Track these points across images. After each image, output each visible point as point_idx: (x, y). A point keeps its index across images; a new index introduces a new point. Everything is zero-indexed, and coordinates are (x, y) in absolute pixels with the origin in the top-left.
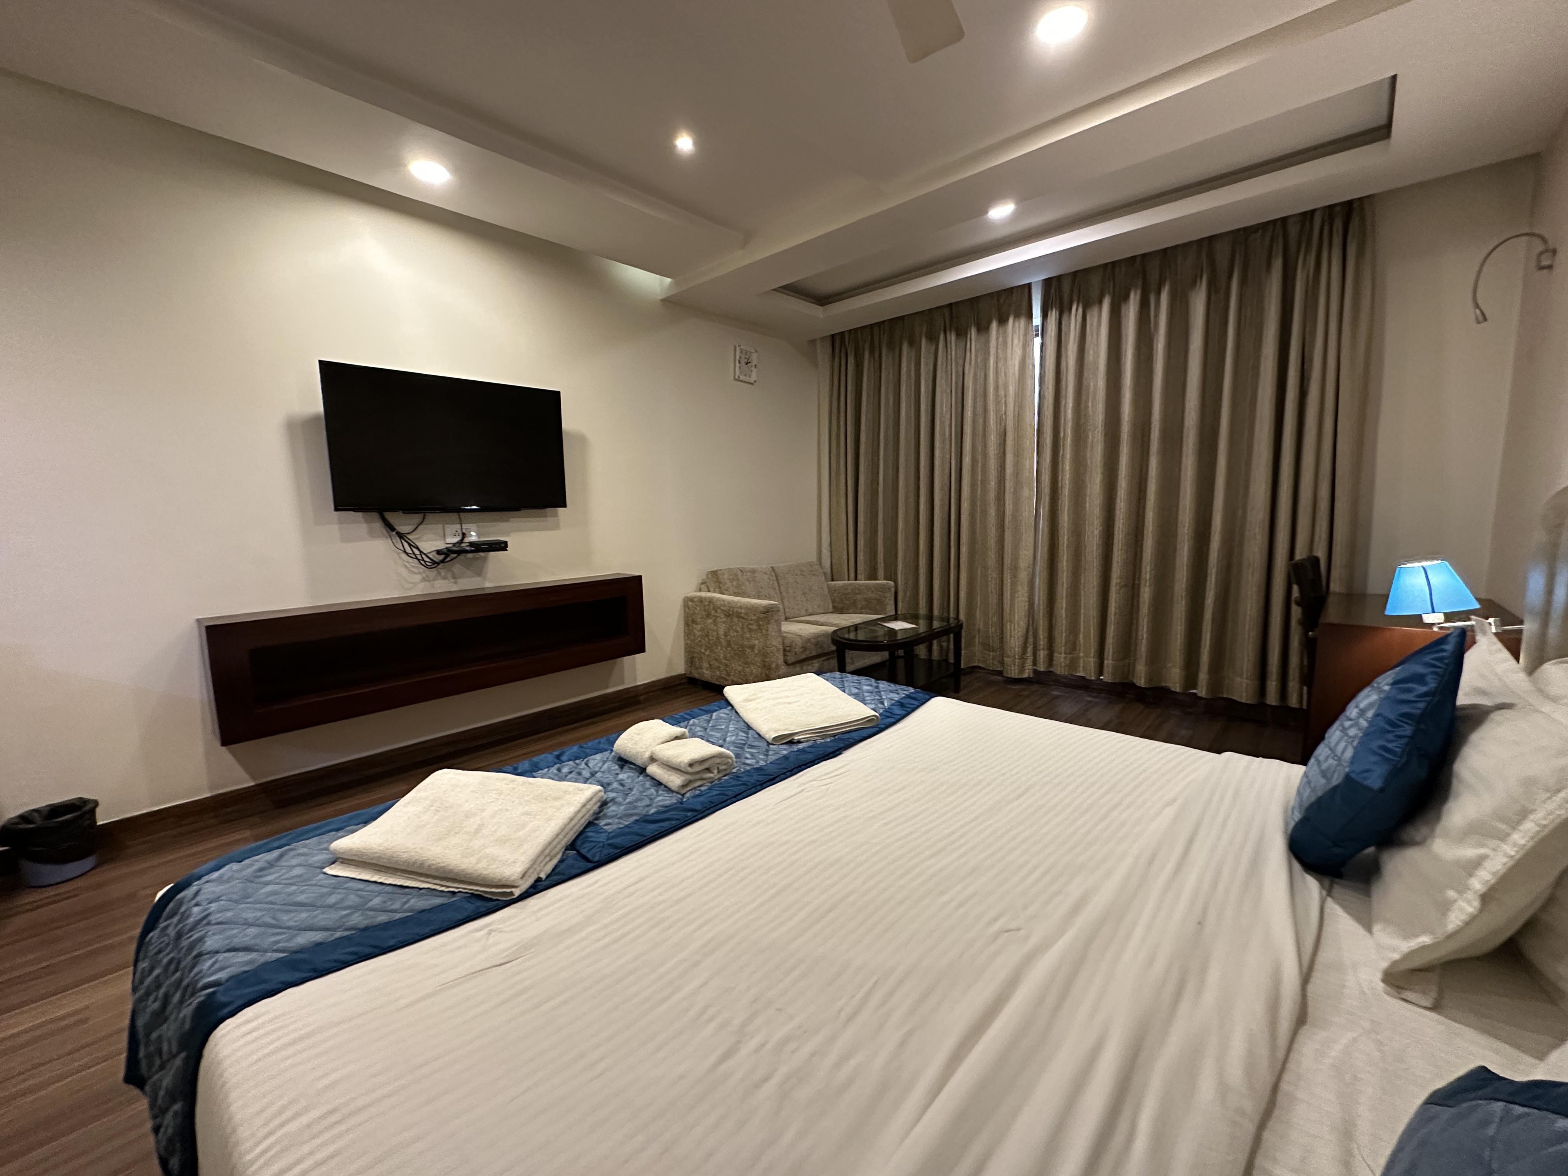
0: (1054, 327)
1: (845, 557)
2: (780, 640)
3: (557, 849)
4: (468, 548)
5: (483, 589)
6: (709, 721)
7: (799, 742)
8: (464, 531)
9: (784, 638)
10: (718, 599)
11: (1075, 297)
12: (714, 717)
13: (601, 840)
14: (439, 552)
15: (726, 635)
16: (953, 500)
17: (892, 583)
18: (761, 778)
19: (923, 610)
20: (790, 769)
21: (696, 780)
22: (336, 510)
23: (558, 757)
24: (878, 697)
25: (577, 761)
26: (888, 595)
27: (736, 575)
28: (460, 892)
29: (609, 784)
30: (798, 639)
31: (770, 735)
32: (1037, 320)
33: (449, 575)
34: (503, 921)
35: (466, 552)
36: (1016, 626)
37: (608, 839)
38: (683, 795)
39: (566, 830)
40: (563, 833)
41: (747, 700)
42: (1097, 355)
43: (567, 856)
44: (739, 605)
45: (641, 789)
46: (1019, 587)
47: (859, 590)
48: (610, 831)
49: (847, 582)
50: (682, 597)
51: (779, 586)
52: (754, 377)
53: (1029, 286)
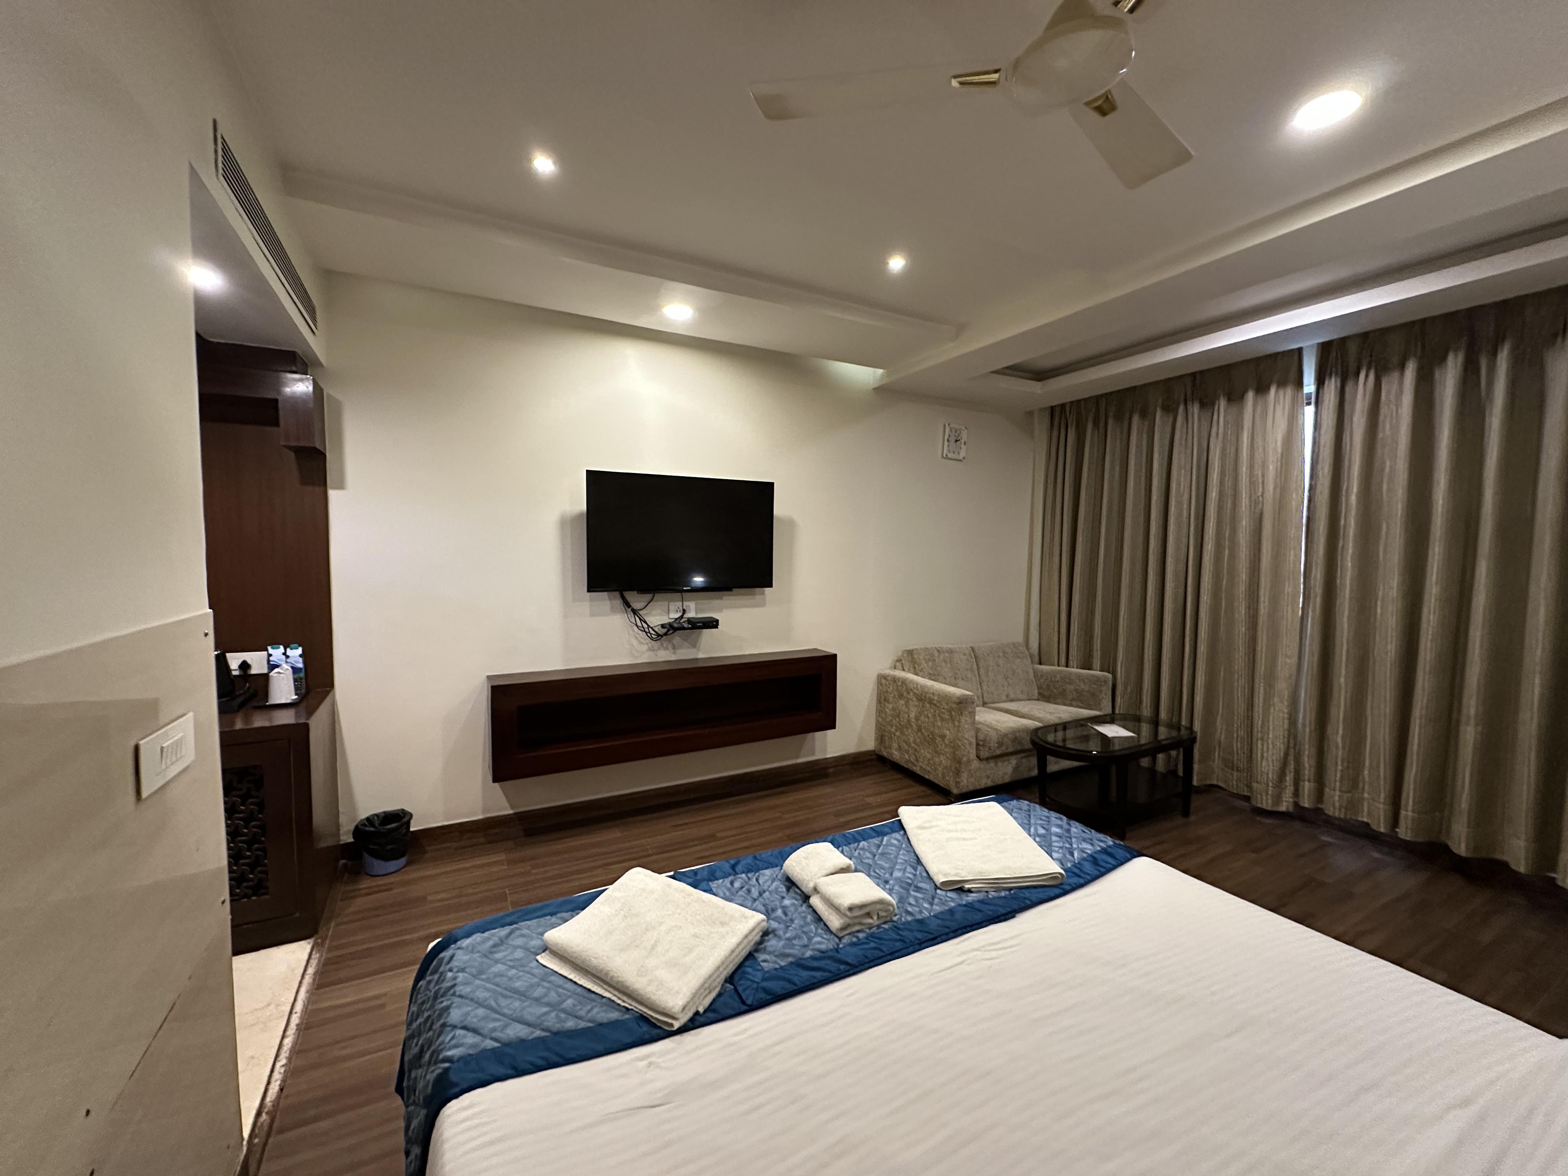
0: (1332, 398)
1: (1056, 639)
2: (973, 733)
3: (716, 983)
4: (686, 625)
5: (696, 660)
6: (879, 846)
7: (970, 891)
8: (685, 608)
9: (978, 731)
10: (912, 681)
11: (1365, 362)
12: (884, 843)
13: (756, 980)
14: (663, 626)
15: (917, 719)
16: (1189, 589)
17: (1110, 676)
18: (919, 936)
19: (1146, 711)
20: (953, 929)
21: (855, 924)
22: (589, 590)
23: (733, 867)
24: (1068, 846)
25: (750, 875)
26: (1104, 688)
27: (932, 655)
28: (632, 1009)
29: (773, 910)
30: (993, 734)
31: (940, 879)
32: (1309, 386)
33: (670, 647)
34: (662, 1054)
35: (683, 628)
36: (1271, 746)
37: (764, 980)
38: (840, 939)
39: (727, 963)
40: (724, 966)
41: (921, 828)
42: (1395, 429)
43: (725, 991)
44: (932, 691)
45: (802, 923)
46: (1276, 700)
47: (1070, 679)
48: (766, 969)
49: (1056, 668)
50: (877, 674)
51: (978, 668)
52: (963, 454)
53: (1300, 350)
